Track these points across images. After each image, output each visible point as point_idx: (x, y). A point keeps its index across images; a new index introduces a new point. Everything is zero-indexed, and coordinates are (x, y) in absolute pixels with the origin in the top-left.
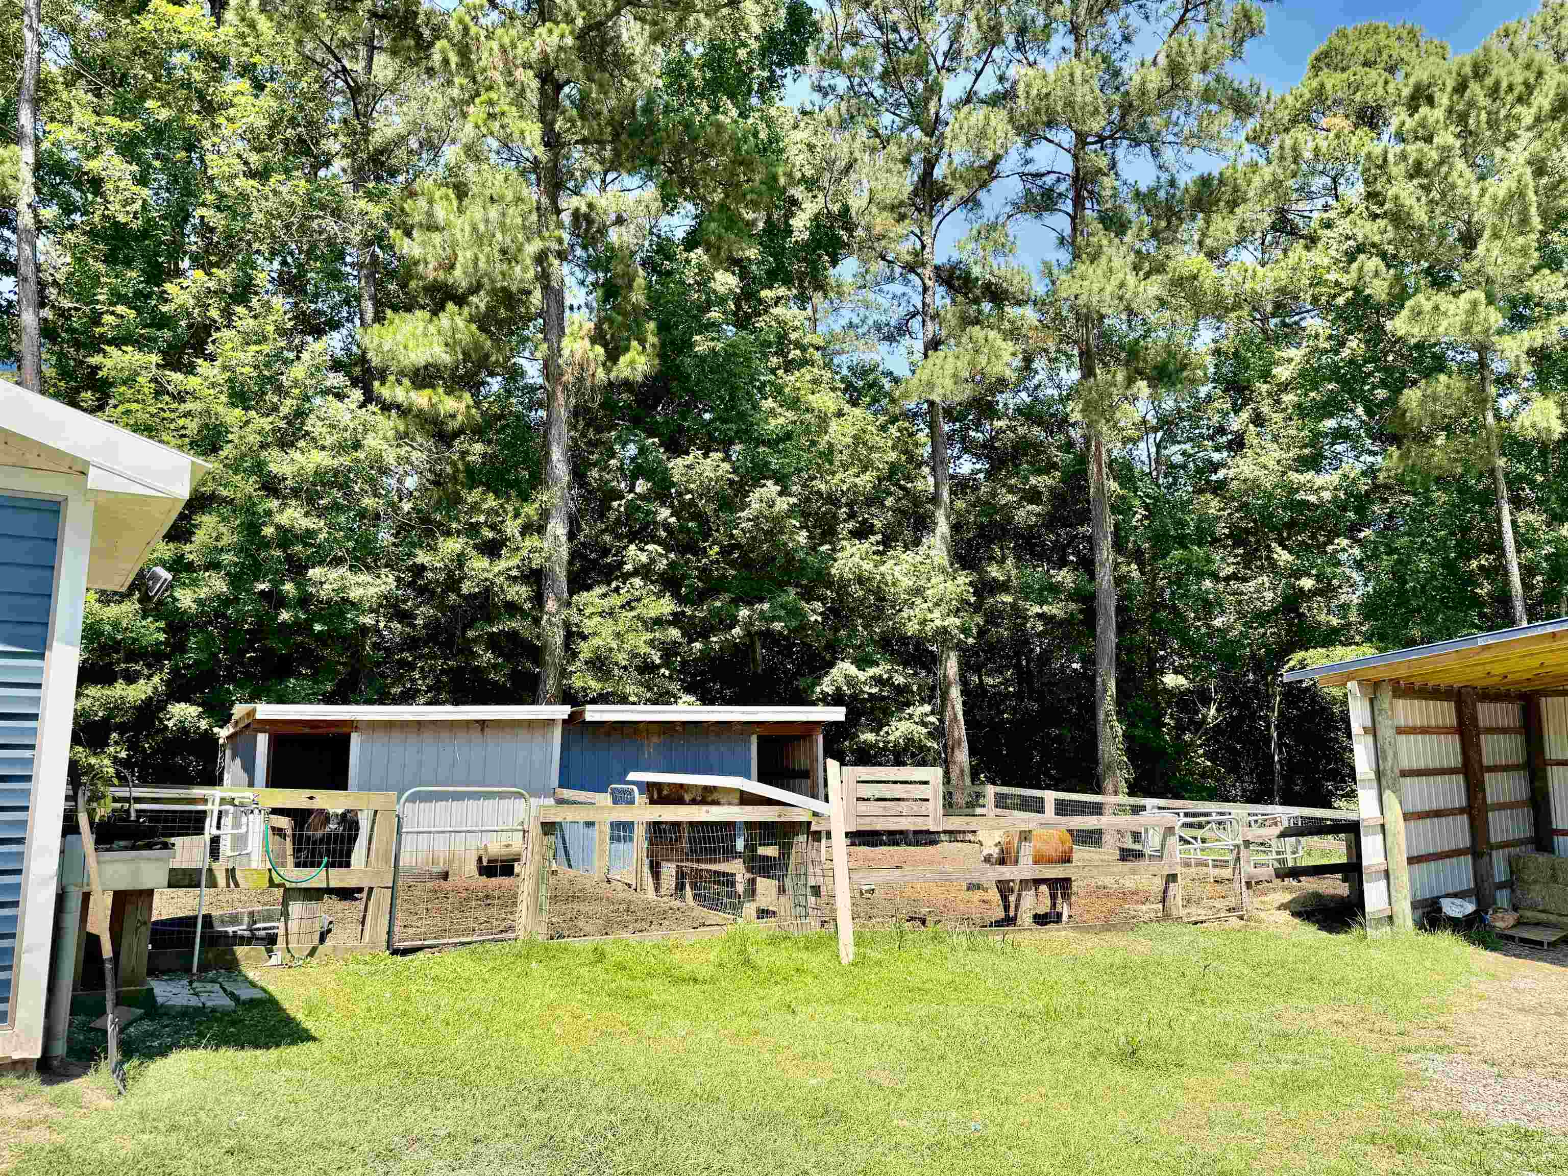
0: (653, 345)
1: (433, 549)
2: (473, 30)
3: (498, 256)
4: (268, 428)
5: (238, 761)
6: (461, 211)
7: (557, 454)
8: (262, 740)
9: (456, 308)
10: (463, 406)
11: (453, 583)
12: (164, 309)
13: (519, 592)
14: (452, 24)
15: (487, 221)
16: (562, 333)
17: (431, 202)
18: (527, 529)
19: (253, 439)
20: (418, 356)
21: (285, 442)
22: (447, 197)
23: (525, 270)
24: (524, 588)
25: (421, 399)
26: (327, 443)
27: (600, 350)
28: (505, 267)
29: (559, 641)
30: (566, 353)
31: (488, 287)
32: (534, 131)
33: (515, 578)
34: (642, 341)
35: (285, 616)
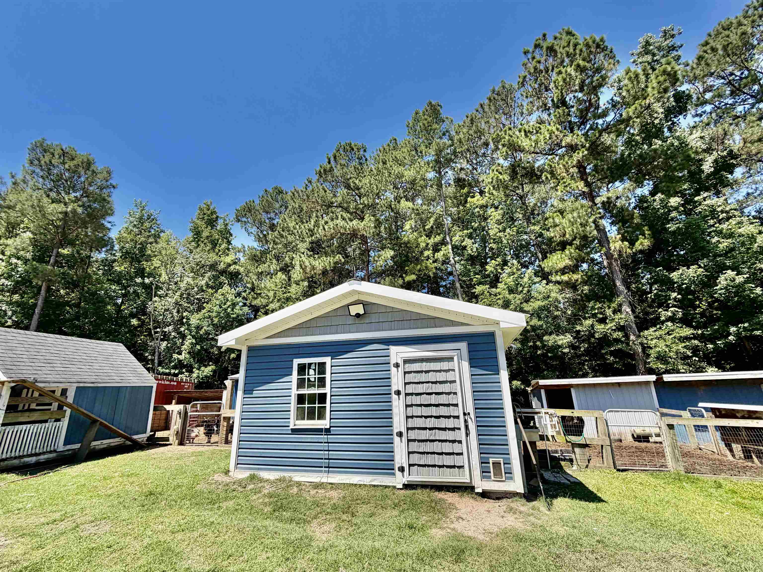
0: (649, 234)
1: (581, 324)
2: (553, 166)
3: (579, 227)
4: (521, 298)
5: (536, 398)
6: (563, 218)
7: (618, 283)
8: (543, 392)
9: (570, 247)
10: (580, 276)
11: (592, 335)
12: (487, 273)
13: (618, 335)
14: (546, 167)
15: (573, 218)
16: (609, 243)
17: (553, 219)
18: (615, 312)
19: (518, 302)
20: (561, 265)
21: (527, 301)
22: (558, 216)
23: (591, 227)
24: (620, 333)
25: (565, 278)
26: (539, 298)
27: (626, 243)
28: (583, 228)
29: (640, 350)
30: (613, 248)
31: (578, 237)
32: (581, 185)
33: (614, 330)
34: (644, 235)
35: (539, 352)
